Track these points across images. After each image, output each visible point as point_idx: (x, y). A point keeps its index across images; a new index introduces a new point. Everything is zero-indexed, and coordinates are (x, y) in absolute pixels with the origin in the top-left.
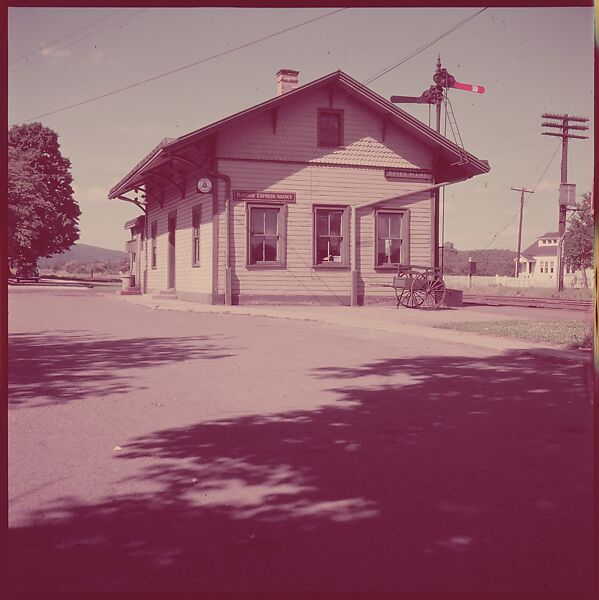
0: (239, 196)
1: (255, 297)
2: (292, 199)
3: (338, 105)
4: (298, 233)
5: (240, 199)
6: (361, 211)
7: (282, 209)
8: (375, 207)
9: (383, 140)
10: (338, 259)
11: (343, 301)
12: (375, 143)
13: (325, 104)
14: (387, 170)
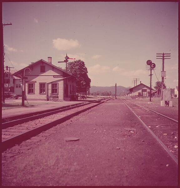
0: (26, 82)
1: (29, 99)
2: (36, 82)
3: (44, 65)
4: (37, 88)
5: (27, 82)
6: (48, 84)
7: (34, 84)
8: (51, 83)
9: (53, 70)
10: (45, 92)
11: (45, 100)
12: (51, 71)
13: (42, 65)
14: (54, 76)
